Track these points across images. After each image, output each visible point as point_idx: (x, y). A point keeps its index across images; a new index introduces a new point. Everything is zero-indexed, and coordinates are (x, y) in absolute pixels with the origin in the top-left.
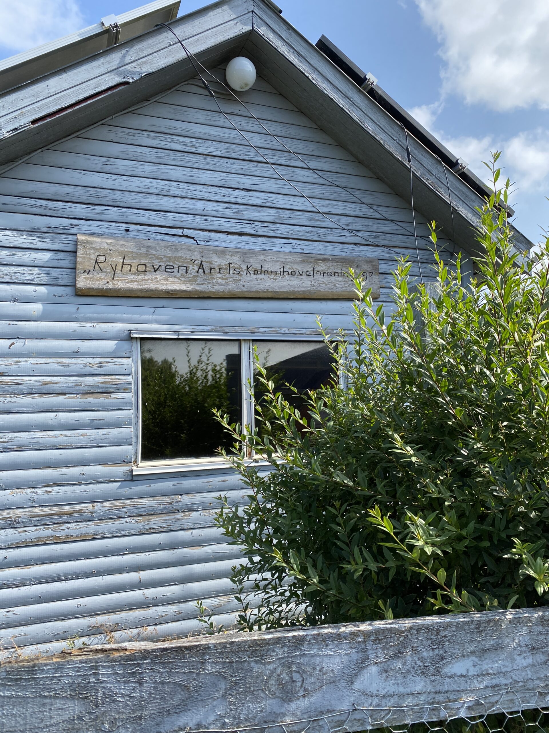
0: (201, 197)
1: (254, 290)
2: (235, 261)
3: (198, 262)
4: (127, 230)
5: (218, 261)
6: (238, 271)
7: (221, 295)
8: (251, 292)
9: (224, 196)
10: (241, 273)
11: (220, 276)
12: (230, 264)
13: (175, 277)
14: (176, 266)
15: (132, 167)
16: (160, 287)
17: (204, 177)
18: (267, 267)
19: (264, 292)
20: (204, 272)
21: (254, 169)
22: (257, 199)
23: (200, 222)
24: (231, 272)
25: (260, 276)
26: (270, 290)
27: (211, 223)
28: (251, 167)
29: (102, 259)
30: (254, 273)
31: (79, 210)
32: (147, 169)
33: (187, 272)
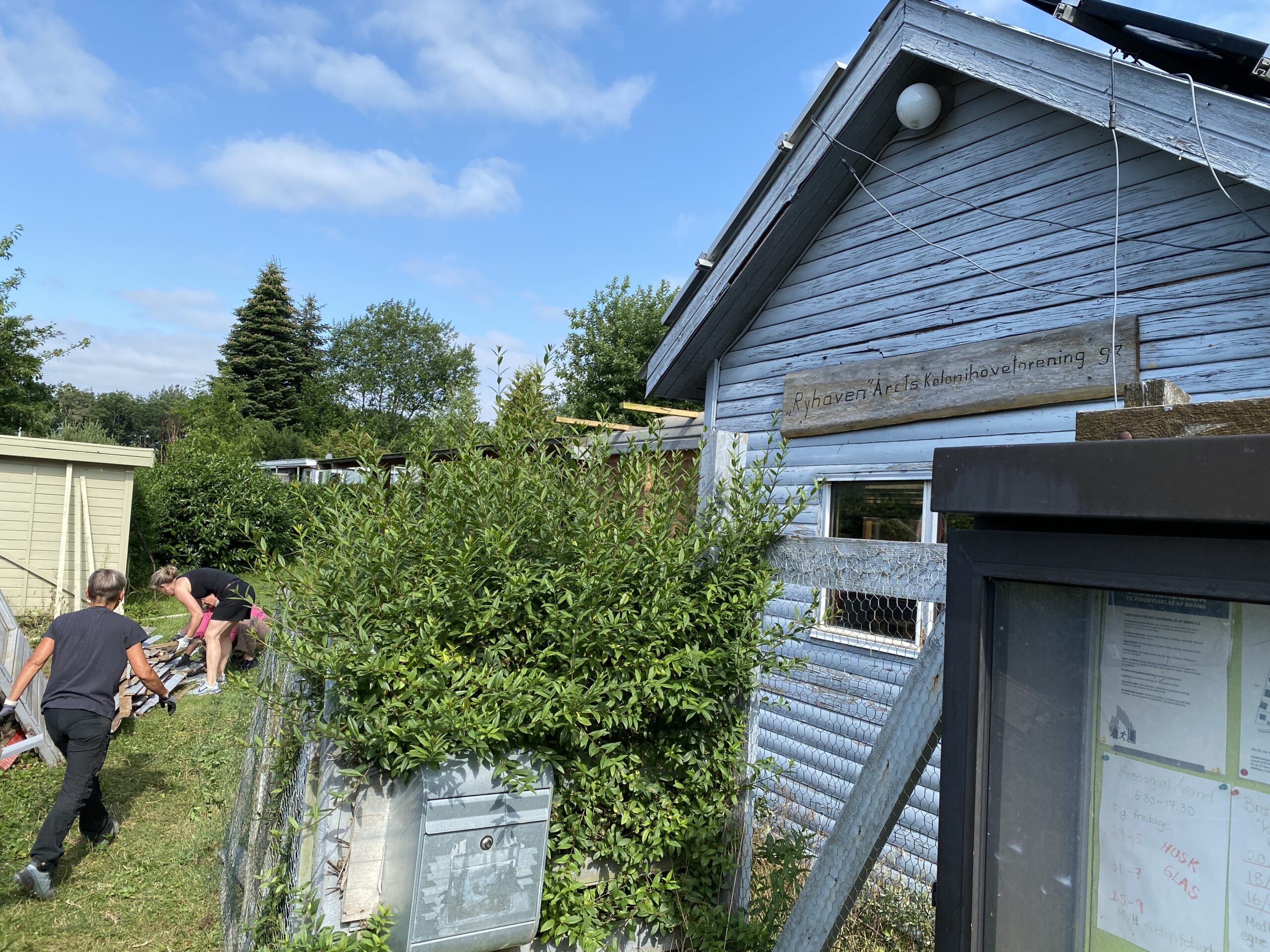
0: (893, 293)
1: (931, 408)
2: (913, 372)
3: (875, 382)
4: (825, 358)
5: (896, 375)
6: (915, 385)
7: (896, 421)
8: (928, 411)
9: (917, 281)
10: (919, 386)
11: (896, 394)
12: (907, 376)
13: (854, 405)
14: (855, 392)
15: (834, 281)
16: (838, 420)
17: (898, 263)
18: (950, 371)
19: (944, 409)
20: (881, 393)
21: (955, 226)
22: (954, 270)
23: (889, 327)
24: (908, 388)
25: (941, 387)
26: (951, 405)
27: (900, 324)
28: (951, 225)
29: (800, 396)
30: (934, 384)
31: (793, 346)
32: (847, 276)
33: (864, 397)
